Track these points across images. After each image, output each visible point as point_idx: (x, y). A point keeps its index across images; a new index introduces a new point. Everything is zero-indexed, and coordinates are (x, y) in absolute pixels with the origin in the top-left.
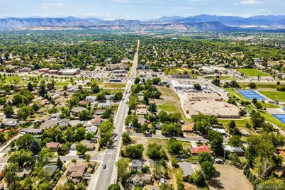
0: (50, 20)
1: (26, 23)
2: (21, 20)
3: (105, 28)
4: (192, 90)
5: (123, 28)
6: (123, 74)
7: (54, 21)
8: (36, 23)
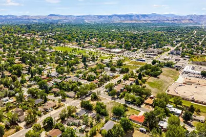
0: (138, 16)
1: (123, 18)
2: (119, 16)
3: (176, 22)
4: (198, 76)
5: (192, 22)
6: (151, 56)
7: (140, 17)
8: (129, 18)
